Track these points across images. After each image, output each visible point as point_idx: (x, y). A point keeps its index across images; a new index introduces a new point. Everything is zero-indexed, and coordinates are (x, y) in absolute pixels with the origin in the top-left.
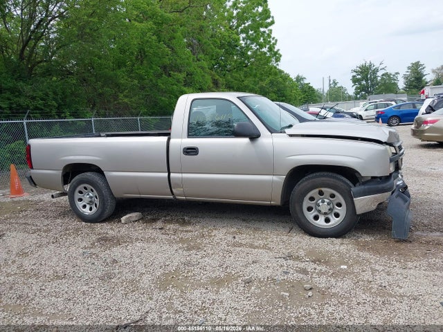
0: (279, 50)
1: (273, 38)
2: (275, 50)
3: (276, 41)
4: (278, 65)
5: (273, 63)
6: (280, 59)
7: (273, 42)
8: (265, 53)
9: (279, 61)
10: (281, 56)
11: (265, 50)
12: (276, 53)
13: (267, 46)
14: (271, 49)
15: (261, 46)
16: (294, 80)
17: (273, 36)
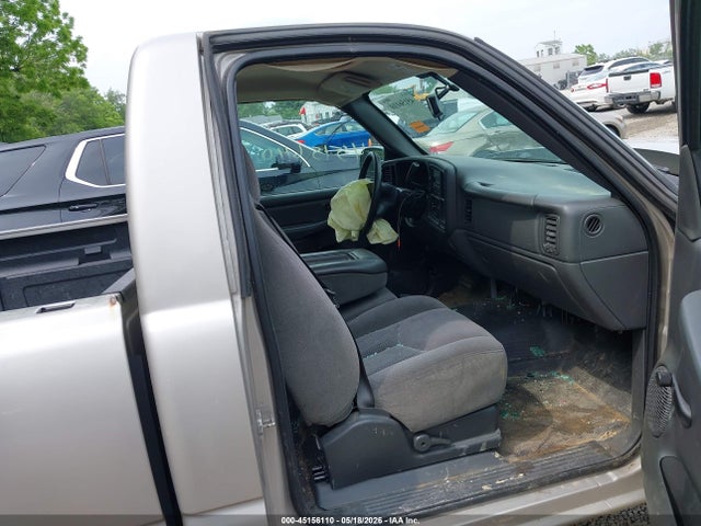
0: (80, 38)
1: (65, 15)
2: (74, 38)
3: (72, 20)
4: (84, 65)
5: (73, 63)
6: (86, 57)
7: (65, 21)
8: (53, 45)
9: (85, 58)
10: (86, 50)
11: (51, 37)
12: (76, 44)
13: (56, 30)
14: (64, 35)
15: (43, 28)
16: (106, 99)
17: (62, 10)
